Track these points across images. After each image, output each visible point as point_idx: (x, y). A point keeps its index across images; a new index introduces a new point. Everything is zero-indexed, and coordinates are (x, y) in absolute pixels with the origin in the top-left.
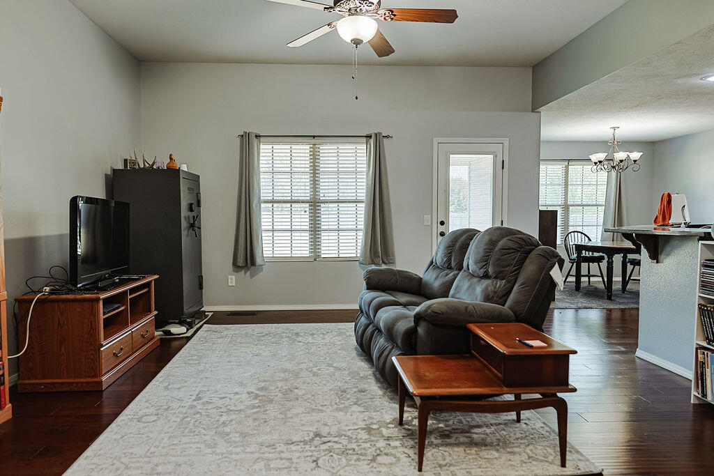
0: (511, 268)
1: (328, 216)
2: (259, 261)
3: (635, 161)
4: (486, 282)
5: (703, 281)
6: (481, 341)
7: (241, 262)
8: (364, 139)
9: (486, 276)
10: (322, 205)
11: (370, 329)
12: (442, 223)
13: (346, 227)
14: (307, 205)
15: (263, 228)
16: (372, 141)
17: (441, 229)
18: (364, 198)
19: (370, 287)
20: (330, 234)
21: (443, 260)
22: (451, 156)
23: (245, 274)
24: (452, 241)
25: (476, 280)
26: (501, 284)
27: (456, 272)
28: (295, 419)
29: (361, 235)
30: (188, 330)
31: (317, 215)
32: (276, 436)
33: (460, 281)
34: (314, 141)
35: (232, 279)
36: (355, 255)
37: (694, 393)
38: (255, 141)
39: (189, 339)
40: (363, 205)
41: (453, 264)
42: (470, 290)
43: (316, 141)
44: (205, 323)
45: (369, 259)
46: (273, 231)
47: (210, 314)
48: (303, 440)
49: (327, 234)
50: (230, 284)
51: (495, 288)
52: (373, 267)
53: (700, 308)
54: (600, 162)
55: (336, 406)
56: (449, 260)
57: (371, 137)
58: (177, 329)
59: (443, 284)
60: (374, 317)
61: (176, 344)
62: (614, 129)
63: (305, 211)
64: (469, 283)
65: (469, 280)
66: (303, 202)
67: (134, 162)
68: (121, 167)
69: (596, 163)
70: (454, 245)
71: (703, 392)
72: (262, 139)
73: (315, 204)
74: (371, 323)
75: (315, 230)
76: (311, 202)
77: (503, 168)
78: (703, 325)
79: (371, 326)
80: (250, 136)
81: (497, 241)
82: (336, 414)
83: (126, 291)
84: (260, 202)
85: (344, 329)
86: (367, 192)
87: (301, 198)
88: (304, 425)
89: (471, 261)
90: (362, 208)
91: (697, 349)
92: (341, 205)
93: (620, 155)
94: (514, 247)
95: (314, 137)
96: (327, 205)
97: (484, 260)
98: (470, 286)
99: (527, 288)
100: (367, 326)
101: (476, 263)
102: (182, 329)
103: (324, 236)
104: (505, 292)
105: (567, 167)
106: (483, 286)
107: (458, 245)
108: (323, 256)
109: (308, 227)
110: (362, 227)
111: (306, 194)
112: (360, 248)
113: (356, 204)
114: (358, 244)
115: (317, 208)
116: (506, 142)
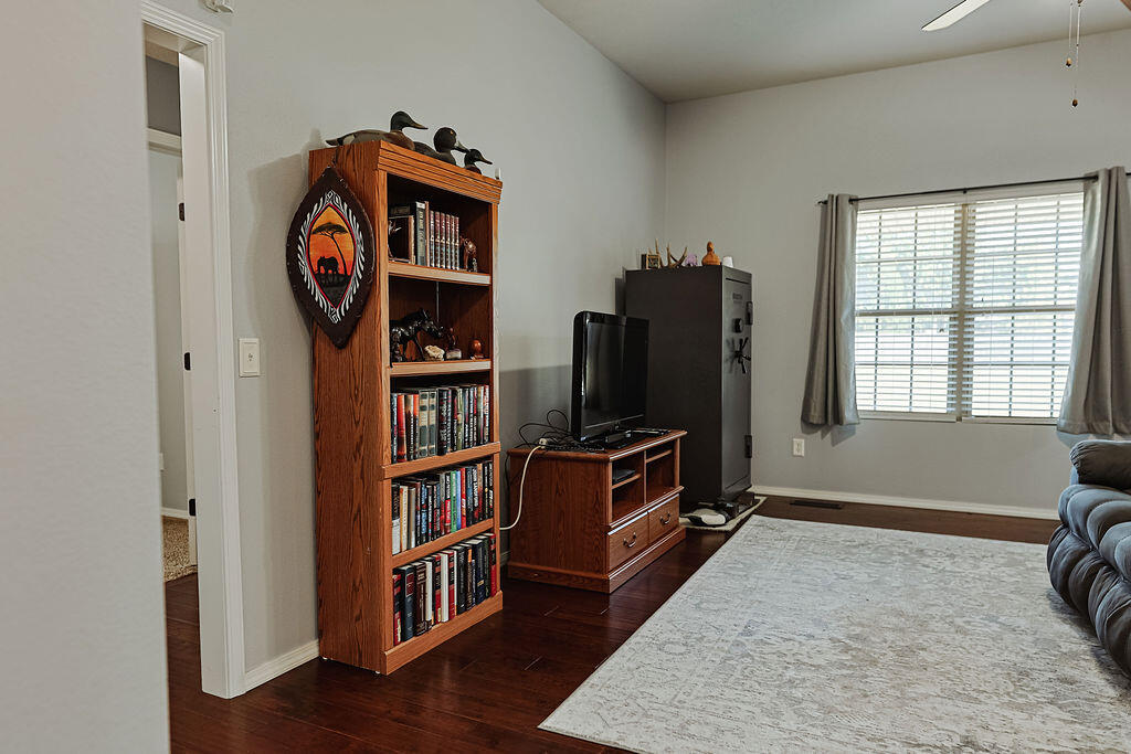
1: (987, 339)
2: (848, 415)
7: (816, 416)
8: (1080, 185)
10: (978, 318)
11: (1087, 562)
13: (1029, 359)
14: (946, 318)
15: (857, 359)
16: (1099, 187)
18: (1074, 302)
19: (1088, 477)
20: (993, 372)
23: (823, 437)
28: (923, 704)
29: (1063, 378)
30: (727, 521)
31: (965, 336)
32: (885, 725)
34: (962, 198)
35: (800, 445)
36: (1048, 415)
38: (849, 208)
39: (728, 535)
40: (1072, 316)
43: (969, 197)
44: (753, 513)
45: (1081, 423)
46: (876, 365)
47: (762, 499)
48: (939, 744)
49: (987, 372)
50: (795, 453)
52: (1091, 439)
55: (1007, 699)
57: (1095, 178)
58: (711, 518)
60: (1099, 540)
61: (708, 540)
63: (942, 330)
66: (938, 312)
67: (655, 259)
68: (635, 266)
72: (861, 204)
73: (961, 316)
74: (1088, 551)
75: (961, 364)
76: (955, 313)
79: (1089, 557)
80: (840, 201)
82: (1008, 713)
83: (641, 453)
84: (853, 316)
85: (1021, 554)
86: (1082, 289)
87: (930, 306)
88: (941, 718)
90: (1068, 324)
92: (1018, 316)
95: (965, 191)
96: (987, 317)
100: (1079, 556)
102: (719, 519)
103: (979, 376)
108: (974, 413)
109: (946, 359)
110: (1068, 359)
111: (945, 297)
112: (1060, 400)
113: (1054, 313)
114: (1056, 393)
115: (966, 323)
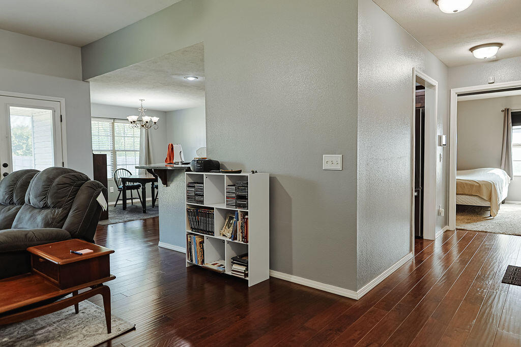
0: (67, 199)
3: (155, 123)
4: (46, 212)
5: (188, 195)
6: (40, 259)
9: (46, 207)
12: (5, 165)
17: (4, 170)
21: (4, 197)
22: (10, 107)
24: (13, 181)
25: (36, 211)
26: (58, 211)
27: (18, 206)
33: (22, 213)
37: (187, 261)
41: (15, 200)
42: (32, 219)
51: (54, 215)
53: (187, 211)
54: (134, 122)
56: (11, 197)
59: (5, 218)
62: (142, 100)
64: (30, 214)
65: (31, 212)
69: (131, 122)
70: (15, 184)
71: (191, 259)
77: (61, 121)
78: (190, 221)
81: (54, 178)
89: (31, 197)
91: (187, 235)
93: (146, 119)
94: (67, 182)
97: (43, 194)
98: (31, 217)
99: (79, 212)
101: (36, 197)
104: (62, 218)
105: (113, 123)
106: (43, 215)
107: (19, 184)
116: (63, 101)
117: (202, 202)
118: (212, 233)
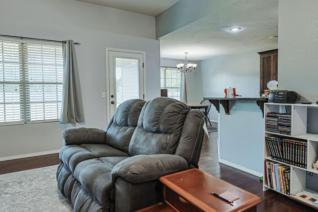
0: (177, 126)
1: (34, 94)
3: (194, 68)
4: (160, 136)
5: (267, 125)
6: (181, 198)
8: (61, 44)
9: (158, 132)
10: (30, 85)
12: (112, 96)
13: (50, 100)
14: (18, 85)
16: (66, 46)
17: (112, 100)
18: (62, 81)
20: (37, 105)
21: (121, 120)
22: (116, 58)
24: (127, 108)
25: (150, 134)
26: (170, 138)
27: (132, 128)
29: (61, 105)
31: (26, 92)
33: (137, 135)
34: (22, 41)
36: (56, 118)
40: (62, 86)
41: (129, 123)
42: (147, 142)
43: (24, 41)
45: (67, 120)
49: (35, 105)
51: (166, 140)
52: (70, 127)
53: (266, 139)
54: (182, 68)
56: (126, 121)
57: (65, 42)
59: (123, 137)
62: (186, 53)
63: (16, 90)
64: (145, 137)
65: (144, 134)
66: (14, 83)
69: (179, 68)
70: (129, 110)
71: (271, 186)
73: (24, 85)
75: (25, 103)
76: (21, 83)
77: (143, 67)
78: (268, 148)
81: (164, 107)
86: (64, 77)
87: (11, 80)
89: (144, 122)
90: (61, 87)
91: (265, 162)
92: (44, 85)
93: (190, 65)
94: (176, 111)
95: (22, 38)
96: (34, 85)
97: (156, 120)
98: (146, 139)
99: (191, 140)
100: (67, 176)
101: (149, 122)
103: (32, 107)
104: (174, 143)
105: (165, 70)
106: (157, 139)
107: (132, 110)
108: (32, 120)
109: (19, 101)
110: (61, 99)
111: (17, 77)
112: (60, 113)
113: (57, 85)
114: (59, 111)
115: (26, 87)
116: (145, 54)
117: (289, 133)
118: (305, 165)
